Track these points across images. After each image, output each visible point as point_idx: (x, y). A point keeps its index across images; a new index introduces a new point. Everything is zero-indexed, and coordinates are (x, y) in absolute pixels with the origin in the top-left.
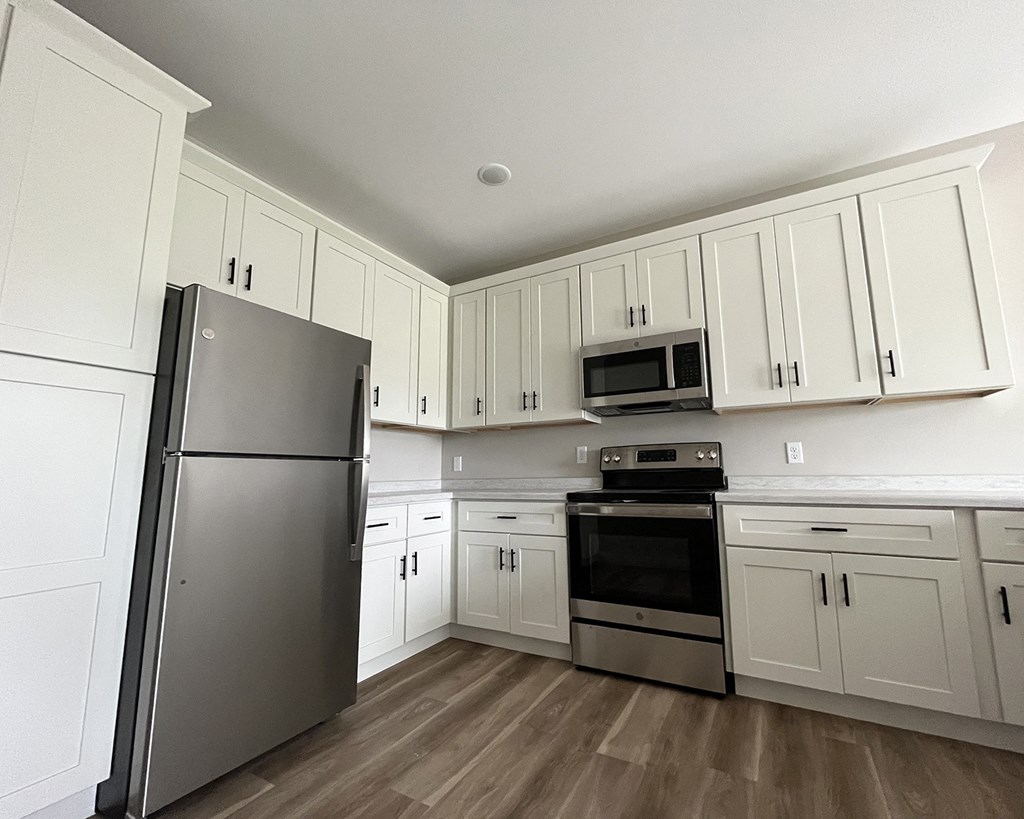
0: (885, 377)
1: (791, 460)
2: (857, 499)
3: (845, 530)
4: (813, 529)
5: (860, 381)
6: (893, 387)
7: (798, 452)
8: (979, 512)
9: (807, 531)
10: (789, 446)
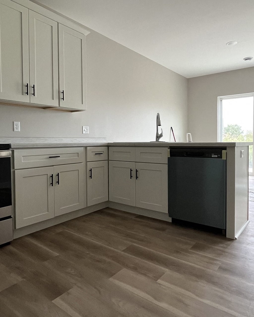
0: (60, 100)
1: (15, 130)
2: (63, 145)
3: (59, 157)
4: (50, 157)
5: (53, 99)
6: (64, 104)
7: (18, 126)
8: (88, 148)
9: (47, 158)
10: (15, 123)
